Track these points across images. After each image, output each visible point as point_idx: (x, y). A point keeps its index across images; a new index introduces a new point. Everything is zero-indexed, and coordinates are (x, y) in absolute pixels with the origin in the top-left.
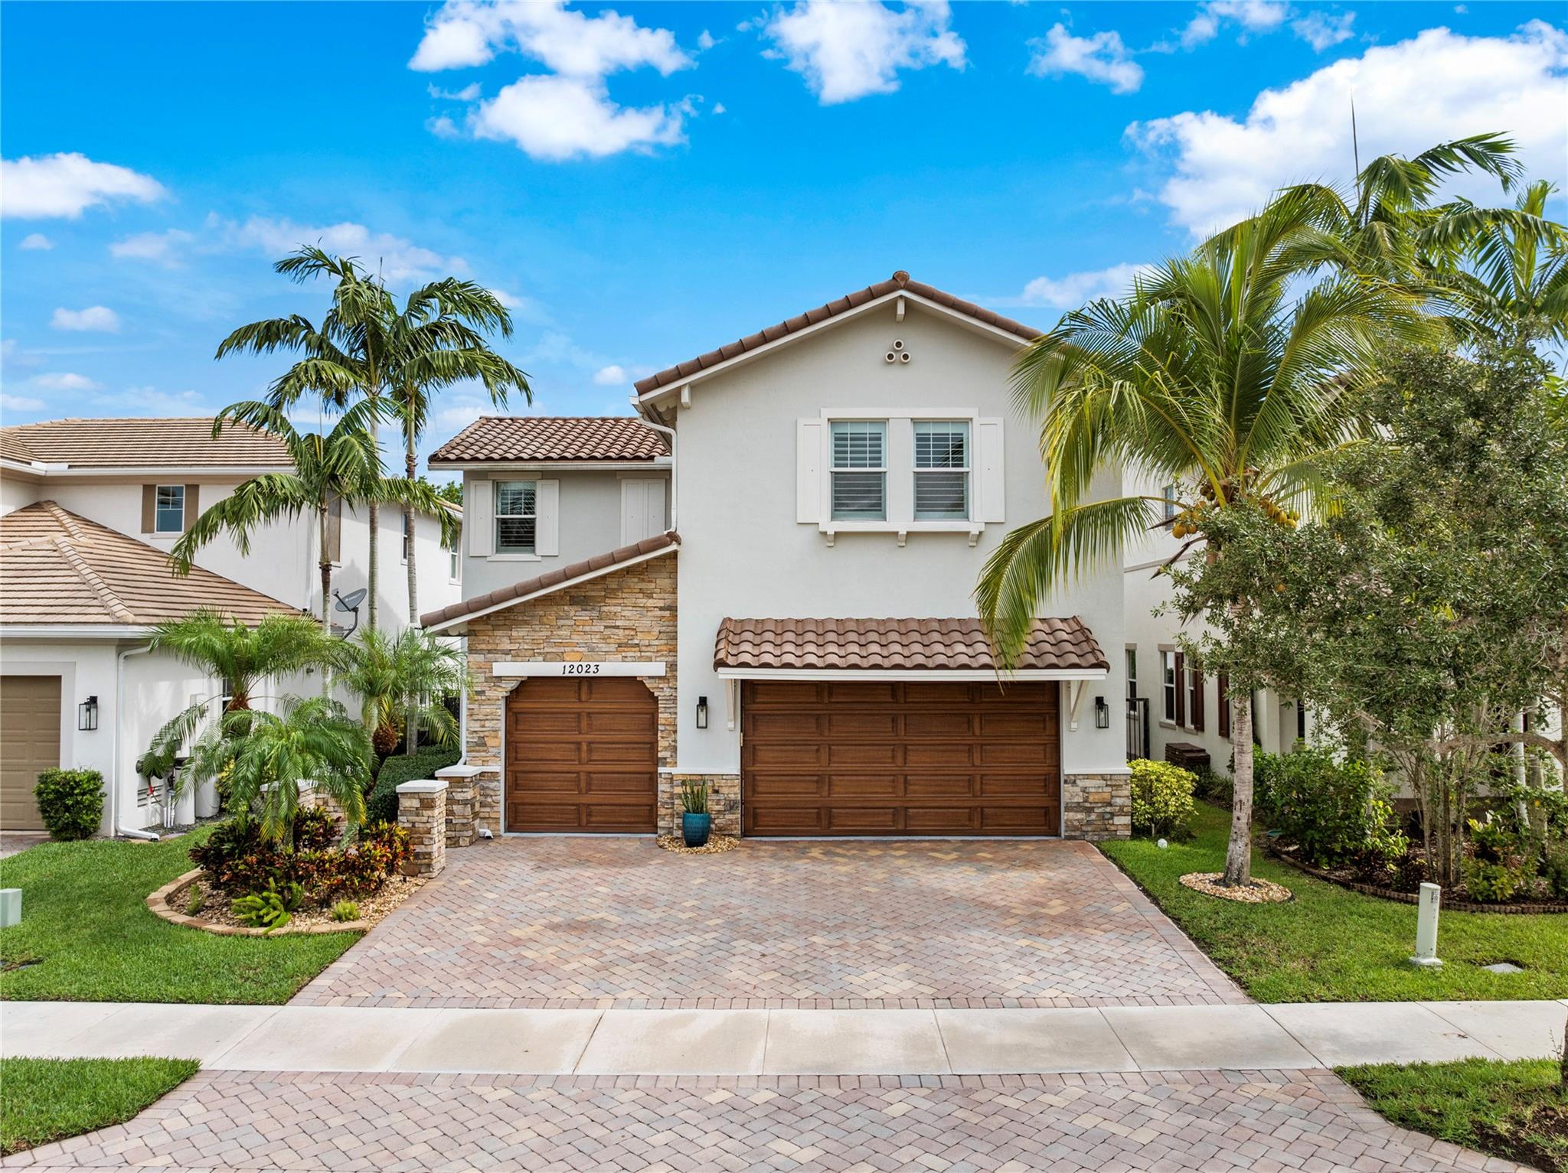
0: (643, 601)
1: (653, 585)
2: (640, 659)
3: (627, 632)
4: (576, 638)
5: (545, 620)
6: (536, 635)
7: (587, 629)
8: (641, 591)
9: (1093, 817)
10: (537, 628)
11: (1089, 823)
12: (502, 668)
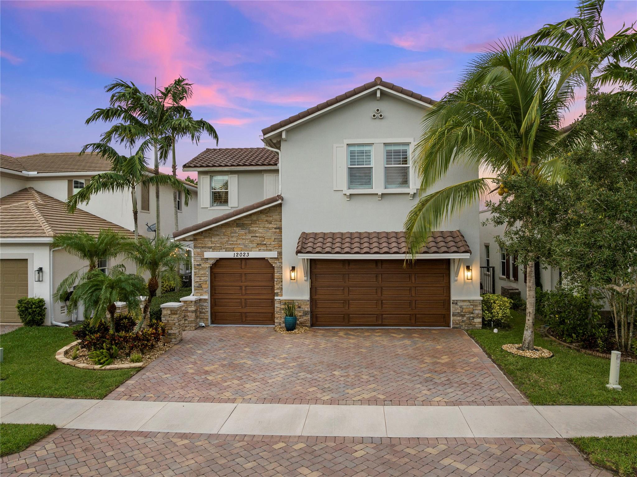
0: (267, 225)
1: (272, 218)
2: (267, 250)
3: (261, 239)
4: (239, 242)
5: (226, 234)
6: (222, 240)
7: (244, 237)
8: (267, 221)
9: (465, 319)
10: (223, 237)
11: (463, 321)
12: (208, 255)
